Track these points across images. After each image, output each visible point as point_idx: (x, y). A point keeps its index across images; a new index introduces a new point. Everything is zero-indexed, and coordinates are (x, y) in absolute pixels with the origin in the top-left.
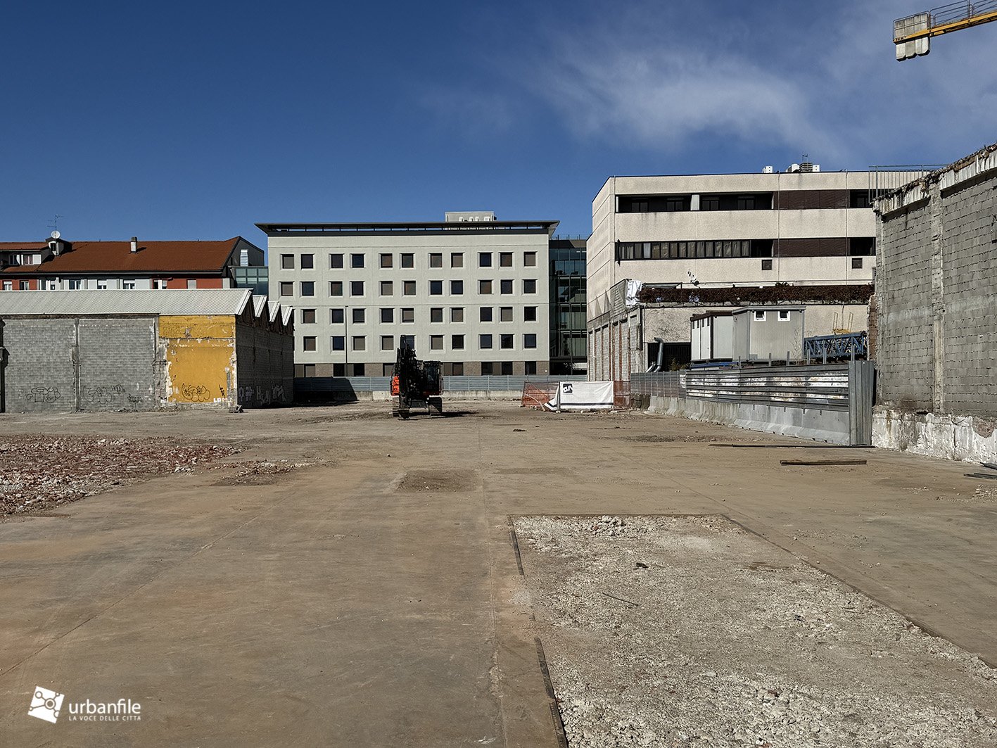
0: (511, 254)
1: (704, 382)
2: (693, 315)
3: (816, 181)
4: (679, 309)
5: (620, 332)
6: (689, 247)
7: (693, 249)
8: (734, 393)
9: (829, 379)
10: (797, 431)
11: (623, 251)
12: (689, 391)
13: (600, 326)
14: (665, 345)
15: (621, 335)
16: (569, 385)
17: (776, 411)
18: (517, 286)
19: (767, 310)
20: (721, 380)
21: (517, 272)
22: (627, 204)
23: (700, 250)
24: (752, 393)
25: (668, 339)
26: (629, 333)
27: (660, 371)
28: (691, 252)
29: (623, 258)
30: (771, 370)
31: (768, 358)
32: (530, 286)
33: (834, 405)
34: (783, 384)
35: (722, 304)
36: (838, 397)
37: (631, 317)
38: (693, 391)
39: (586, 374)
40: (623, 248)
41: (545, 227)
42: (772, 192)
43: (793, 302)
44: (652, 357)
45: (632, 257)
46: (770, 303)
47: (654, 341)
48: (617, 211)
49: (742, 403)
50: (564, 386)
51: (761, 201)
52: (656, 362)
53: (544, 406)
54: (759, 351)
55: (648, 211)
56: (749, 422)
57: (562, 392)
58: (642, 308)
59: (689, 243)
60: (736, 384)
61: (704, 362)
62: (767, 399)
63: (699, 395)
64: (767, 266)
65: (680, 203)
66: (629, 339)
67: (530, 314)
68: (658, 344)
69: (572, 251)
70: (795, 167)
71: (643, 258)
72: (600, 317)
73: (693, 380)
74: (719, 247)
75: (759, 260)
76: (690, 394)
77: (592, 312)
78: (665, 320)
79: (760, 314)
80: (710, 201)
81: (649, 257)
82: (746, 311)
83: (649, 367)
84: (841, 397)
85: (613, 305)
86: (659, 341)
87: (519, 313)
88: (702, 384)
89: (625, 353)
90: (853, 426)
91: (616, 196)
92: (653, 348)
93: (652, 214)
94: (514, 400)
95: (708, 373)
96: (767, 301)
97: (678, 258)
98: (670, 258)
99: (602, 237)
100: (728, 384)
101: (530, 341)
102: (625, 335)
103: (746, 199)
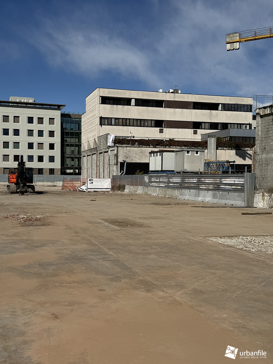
0: (43, 118)
1: (160, 180)
2: (151, 151)
3: (180, 97)
4: (133, 148)
5: (104, 157)
6: (131, 121)
7: (132, 122)
8: (178, 185)
9: (233, 180)
10: (216, 201)
11: (103, 121)
12: (150, 183)
13: (90, 154)
14: (127, 163)
15: (104, 158)
16: (92, 180)
17: (203, 193)
18: (46, 134)
20: (170, 179)
21: (46, 127)
22: (105, 100)
23: (135, 123)
24: (189, 185)
25: (128, 161)
26: (109, 158)
27: (125, 174)
28: (131, 124)
29: (103, 124)
30: (199, 175)
32: (52, 134)
33: (235, 190)
34: (207, 182)
36: (238, 187)
37: (111, 151)
38: (152, 183)
39: (81, 175)
40: (103, 120)
41: (58, 107)
42: (164, 100)
44: (122, 168)
45: (107, 124)
47: (123, 162)
48: (101, 103)
49: (183, 189)
51: (159, 104)
52: (123, 171)
53: (78, 189)
54: (188, 167)
55: (113, 104)
56: (187, 197)
57: (88, 183)
58: (117, 147)
59: (131, 120)
60: (180, 181)
61: (158, 171)
62: (197, 187)
63: (157, 185)
64: (161, 131)
65: (127, 102)
66: (109, 160)
67: (52, 146)
68: (124, 163)
69: (71, 119)
70: (171, 91)
71: (111, 125)
72: (90, 150)
73: (153, 179)
74: (142, 122)
75: (158, 129)
76: (151, 185)
77: (85, 146)
78: (127, 152)
79: (188, 152)
80: (138, 102)
81: (114, 124)
82: (183, 151)
83: (120, 173)
84: (239, 187)
85: (99, 145)
86: (125, 161)
87: (46, 146)
88: (158, 181)
89: (106, 166)
90: (246, 199)
91: (100, 96)
92: (122, 164)
93: (115, 106)
95: (162, 176)
97: (126, 125)
98: (123, 125)
99: (92, 114)
100: (174, 181)
101: (52, 159)
102: (107, 158)
103: (153, 103)
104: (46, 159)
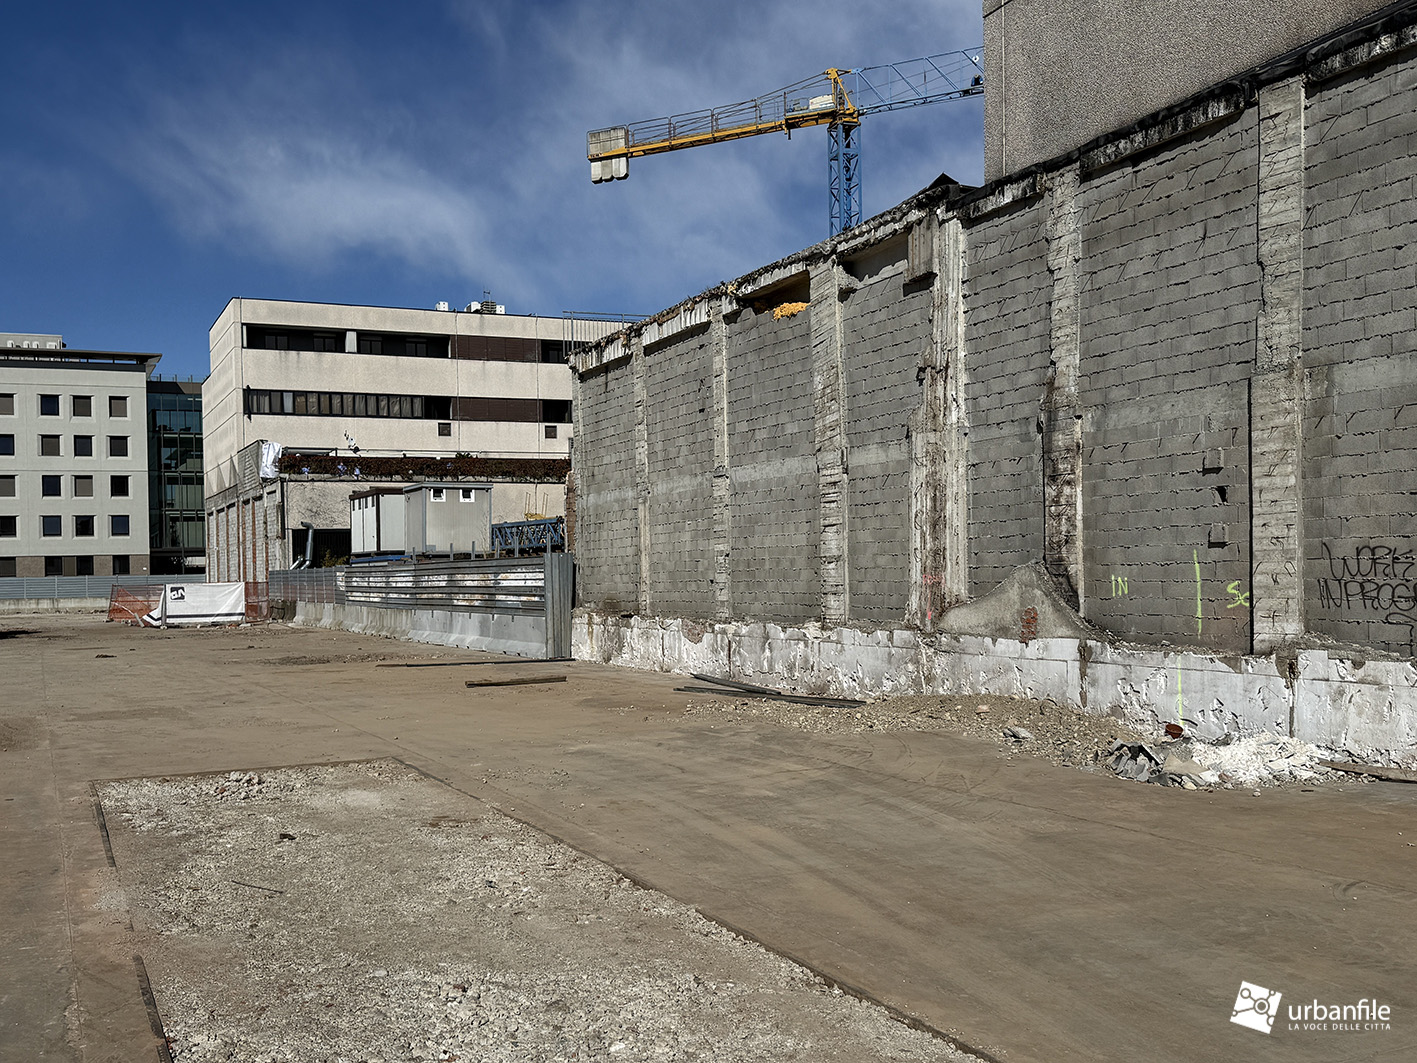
0: (89, 398)
1: (369, 582)
2: (353, 492)
4: (334, 484)
5: (253, 514)
6: (345, 401)
7: (351, 404)
8: (408, 596)
9: (522, 576)
10: (486, 643)
11: (255, 401)
12: (349, 594)
13: (224, 505)
14: (316, 532)
15: (254, 518)
16: (180, 588)
17: (460, 618)
18: (100, 446)
19: (446, 488)
20: (391, 579)
21: (99, 425)
22: (258, 336)
23: (360, 405)
24: (430, 596)
25: (320, 524)
26: (265, 516)
27: (309, 567)
28: (348, 408)
29: (255, 411)
30: (453, 565)
31: (449, 550)
32: (118, 445)
33: (528, 609)
34: (468, 583)
35: (389, 479)
36: (533, 599)
37: (268, 493)
38: (354, 594)
39: (204, 572)
40: (255, 397)
41: (140, 362)
42: (449, 336)
43: (478, 478)
44: (299, 549)
45: (267, 411)
46: (449, 478)
47: (301, 527)
48: (245, 345)
49: (419, 609)
50: (172, 590)
51: (435, 346)
52: (304, 555)
53: (143, 620)
54: (438, 540)
55: (289, 348)
56: (427, 633)
57: (168, 599)
58: (283, 481)
59: (345, 396)
60: (410, 585)
61: (368, 555)
62: (448, 602)
63: (363, 599)
64: (444, 431)
65: (330, 340)
66: (265, 523)
67: (119, 486)
68: (307, 530)
69: (182, 397)
70: (475, 306)
71: (282, 413)
72: (223, 493)
73: (354, 579)
74: (383, 403)
75: (434, 423)
76: (350, 598)
77: (212, 484)
78: (315, 498)
79: (438, 492)
80: (371, 341)
81: (291, 411)
82: (420, 489)
83: (294, 562)
84: (536, 599)
85: (242, 476)
86: (308, 527)
87: (102, 485)
88: (366, 584)
89: (260, 542)
90: (550, 635)
91: (243, 324)
92: (299, 536)
93: (294, 353)
94: (96, 611)
95: (373, 569)
96: (446, 476)
97: (331, 414)
98: (320, 414)
99: (223, 381)
100: (399, 585)
101: (120, 525)
102: (260, 519)
103: (416, 343)
104: (102, 526)
